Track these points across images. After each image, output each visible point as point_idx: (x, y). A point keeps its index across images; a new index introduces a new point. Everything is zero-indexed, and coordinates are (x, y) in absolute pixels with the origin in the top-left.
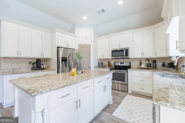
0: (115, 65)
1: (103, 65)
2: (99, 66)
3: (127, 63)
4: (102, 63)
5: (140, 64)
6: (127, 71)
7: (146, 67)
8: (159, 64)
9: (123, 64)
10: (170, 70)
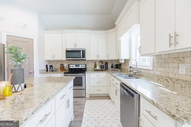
0: (70, 68)
1: (53, 68)
2: (47, 70)
3: (83, 65)
4: (51, 66)
5: (95, 66)
6: (84, 74)
7: (100, 69)
8: (109, 66)
9: (79, 66)
10: (118, 71)
